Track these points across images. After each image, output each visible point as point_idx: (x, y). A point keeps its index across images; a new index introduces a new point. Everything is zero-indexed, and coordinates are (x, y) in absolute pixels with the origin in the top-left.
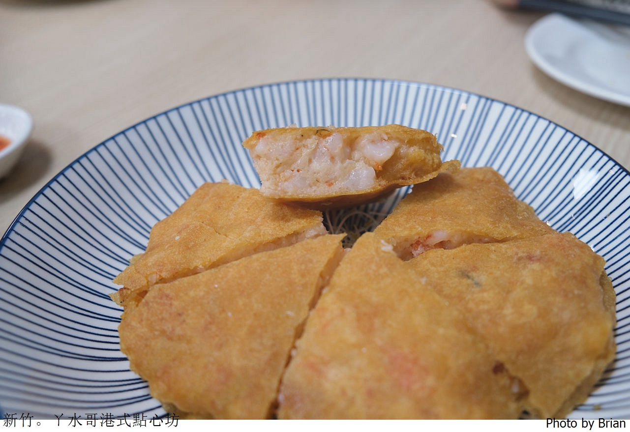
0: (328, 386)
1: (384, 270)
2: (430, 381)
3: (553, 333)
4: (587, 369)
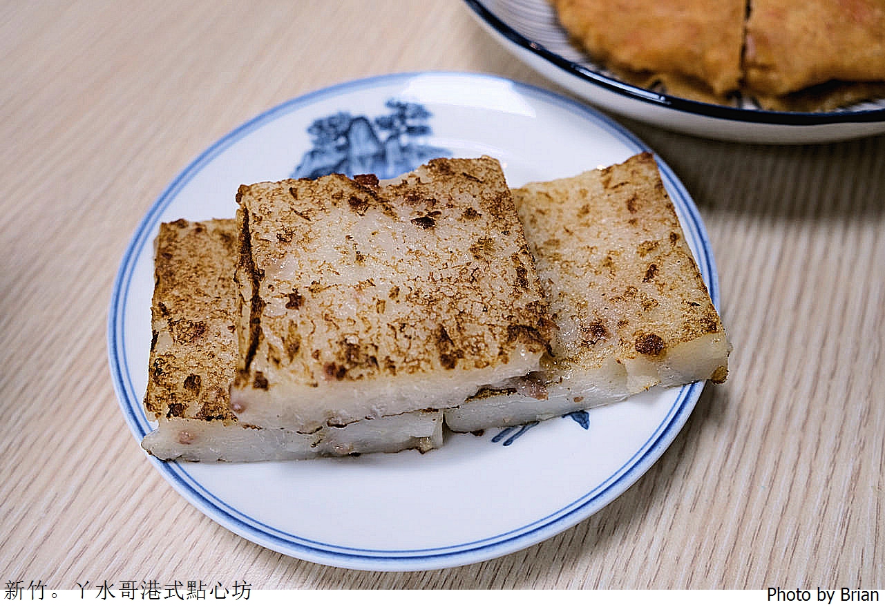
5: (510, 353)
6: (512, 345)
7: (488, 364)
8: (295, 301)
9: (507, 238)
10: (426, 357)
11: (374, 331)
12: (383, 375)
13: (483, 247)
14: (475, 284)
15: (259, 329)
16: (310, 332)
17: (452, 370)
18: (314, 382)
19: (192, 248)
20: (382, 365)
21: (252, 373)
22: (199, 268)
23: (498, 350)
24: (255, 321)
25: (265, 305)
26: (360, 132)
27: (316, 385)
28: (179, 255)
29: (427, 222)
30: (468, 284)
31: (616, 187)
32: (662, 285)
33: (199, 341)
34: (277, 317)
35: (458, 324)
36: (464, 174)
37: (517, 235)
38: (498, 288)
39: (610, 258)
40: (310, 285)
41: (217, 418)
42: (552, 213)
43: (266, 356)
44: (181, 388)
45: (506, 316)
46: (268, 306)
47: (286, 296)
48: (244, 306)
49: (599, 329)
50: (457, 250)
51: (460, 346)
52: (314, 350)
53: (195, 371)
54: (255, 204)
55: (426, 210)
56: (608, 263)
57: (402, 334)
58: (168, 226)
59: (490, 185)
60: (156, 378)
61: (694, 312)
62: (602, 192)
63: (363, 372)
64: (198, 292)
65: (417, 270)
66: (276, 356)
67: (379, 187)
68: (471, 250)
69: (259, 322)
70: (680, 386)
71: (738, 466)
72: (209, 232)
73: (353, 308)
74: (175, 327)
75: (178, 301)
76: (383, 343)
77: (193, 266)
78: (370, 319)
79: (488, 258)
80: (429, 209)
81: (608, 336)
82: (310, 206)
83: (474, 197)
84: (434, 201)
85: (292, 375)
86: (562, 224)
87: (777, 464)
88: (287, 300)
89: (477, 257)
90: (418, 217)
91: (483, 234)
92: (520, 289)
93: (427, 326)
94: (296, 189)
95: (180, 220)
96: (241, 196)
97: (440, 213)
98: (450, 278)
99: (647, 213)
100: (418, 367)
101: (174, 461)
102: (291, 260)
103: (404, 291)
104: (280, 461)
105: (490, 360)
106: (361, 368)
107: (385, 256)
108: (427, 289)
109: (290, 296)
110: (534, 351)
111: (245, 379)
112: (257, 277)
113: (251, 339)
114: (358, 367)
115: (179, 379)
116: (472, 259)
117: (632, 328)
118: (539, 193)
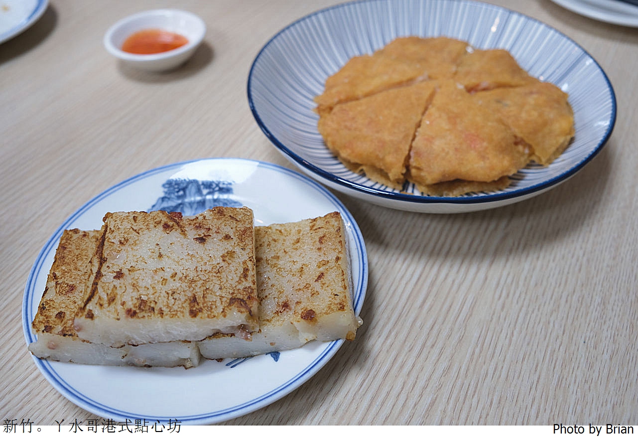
0: (435, 147)
1: (459, 98)
2: (485, 144)
3: (545, 124)
4: (561, 140)
5: (228, 312)
6: (230, 308)
7: (214, 316)
8: (119, 275)
9: (243, 252)
10: (182, 310)
11: (157, 294)
12: (155, 317)
13: (229, 255)
14: (218, 274)
15: (96, 288)
16: (122, 292)
17: (195, 318)
18: (118, 317)
19: (78, 245)
20: (156, 312)
21: (86, 310)
22: (79, 256)
23: (222, 310)
24: (95, 284)
25: (103, 276)
26: (192, 189)
27: (118, 319)
28: (70, 248)
29: (202, 240)
30: (215, 274)
31: (316, 229)
32: (324, 284)
33: (70, 295)
34: (107, 283)
35: (204, 294)
36: (230, 216)
37: (249, 250)
38: (230, 278)
39: (303, 268)
40: (129, 268)
41: (69, 335)
42: (280, 241)
43: (96, 302)
44: (53, 318)
45: (230, 293)
46: (104, 277)
47: (115, 272)
48: (92, 275)
49: (286, 305)
50: (214, 256)
51: (202, 306)
52: (123, 301)
53: (63, 310)
54: (113, 223)
55: (203, 233)
56: (301, 270)
57: (172, 297)
58: (68, 232)
59: (242, 223)
60: (41, 311)
61: (335, 299)
62: (309, 232)
63: (146, 315)
64: (76, 269)
65: (190, 265)
66: (101, 302)
67: (181, 220)
68: (222, 257)
69: (97, 284)
70: (328, 341)
71: (365, 392)
72: (90, 237)
73: (149, 281)
74: (58, 286)
75: (64, 272)
76: (160, 301)
77: (77, 254)
78: (156, 288)
79: (230, 261)
80: (205, 233)
81: (290, 309)
82: (142, 226)
83: (232, 228)
84: (209, 229)
85: (107, 313)
86: (283, 247)
87: (388, 393)
88: (115, 274)
89: (224, 261)
90: (198, 237)
91: (230, 249)
92: (243, 279)
93: (187, 294)
94: (137, 217)
95: (75, 229)
96: (106, 218)
97: (210, 236)
98: (206, 271)
99: (328, 245)
100: (176, 314)
101: (46, 359)
102: (124, 254)
103: (179, 275)
104: (104, 365)
105: (216, 315)
106: (146, 312)
107: (174, 256)
108: (192, 275)
109: (117, 272)
110: (241, 312)
111: (82, 312)
112: (102, 261)
113: (91, 293)
114: (144, 312)
115: (53, 313)
116: (221, 261)
117: (302, 305)
118: (277, 230)
